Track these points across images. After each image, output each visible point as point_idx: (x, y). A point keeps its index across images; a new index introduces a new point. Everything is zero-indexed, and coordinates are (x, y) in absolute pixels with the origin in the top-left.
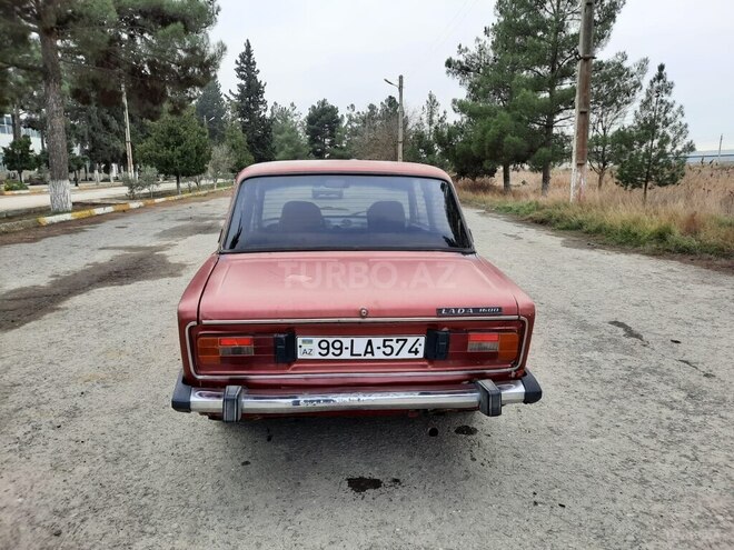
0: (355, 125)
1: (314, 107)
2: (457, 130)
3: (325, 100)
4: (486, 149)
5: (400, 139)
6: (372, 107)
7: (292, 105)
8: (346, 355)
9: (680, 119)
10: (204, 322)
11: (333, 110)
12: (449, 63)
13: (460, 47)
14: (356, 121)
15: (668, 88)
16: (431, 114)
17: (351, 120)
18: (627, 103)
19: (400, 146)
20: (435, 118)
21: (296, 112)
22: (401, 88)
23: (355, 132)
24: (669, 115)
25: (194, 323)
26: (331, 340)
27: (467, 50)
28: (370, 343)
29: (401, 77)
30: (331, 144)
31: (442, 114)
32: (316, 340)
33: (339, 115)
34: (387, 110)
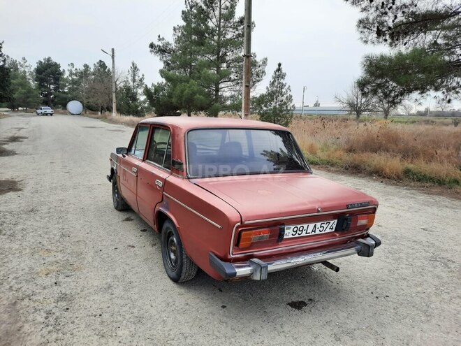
0: (75, 77)
1: (41, 62)
2: (159, 88)
3: (49, 58)
4: (183, 101)
5: (114, 90)
6: (86, 66)
7: (24, 59)
8: (304, 234)
9: (289, 93)
10: (246, 222)
11: (57, 66)
12: (152, 46)
13: (159, 36)
14: (75, 75)
15: (283, 76)
16: (134, 76)
17: (71, 74)
18: (258, 81)
19: (114, 95)
20: (137, 78)
21: (27, 64)
22: (113, 57)
23: (74, 82)
24: (283, 90)
25: (239, 224)
26: (299, 226)
27: (163, 39)
28: (315, 226)
29: (113, 50)
30: (56, 89)
31: (141, 77)
32: (292, 227)
33: (61, 69)
34: (99, 69)
